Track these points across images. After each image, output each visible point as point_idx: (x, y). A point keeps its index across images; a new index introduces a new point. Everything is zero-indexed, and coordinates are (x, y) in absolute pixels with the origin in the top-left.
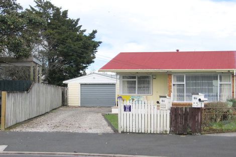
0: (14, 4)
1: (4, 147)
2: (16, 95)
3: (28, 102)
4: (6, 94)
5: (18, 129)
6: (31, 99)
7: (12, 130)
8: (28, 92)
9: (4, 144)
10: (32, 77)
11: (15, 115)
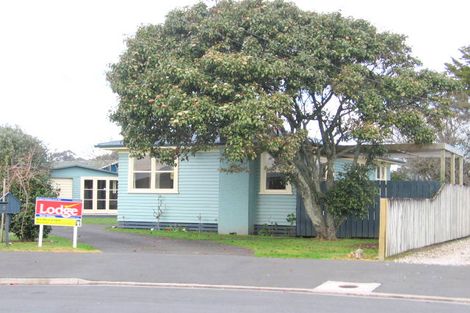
0: (409, 58)
1: (376, 285)
2: (406, 204)
3: (432, 217)
4: (388, 204)
5: (407, 260)
6: (440, 210)
7: (396, 261)
8: (432, 201)
9: (375, 282)
10: (443, 176)
11: (405, 237)
